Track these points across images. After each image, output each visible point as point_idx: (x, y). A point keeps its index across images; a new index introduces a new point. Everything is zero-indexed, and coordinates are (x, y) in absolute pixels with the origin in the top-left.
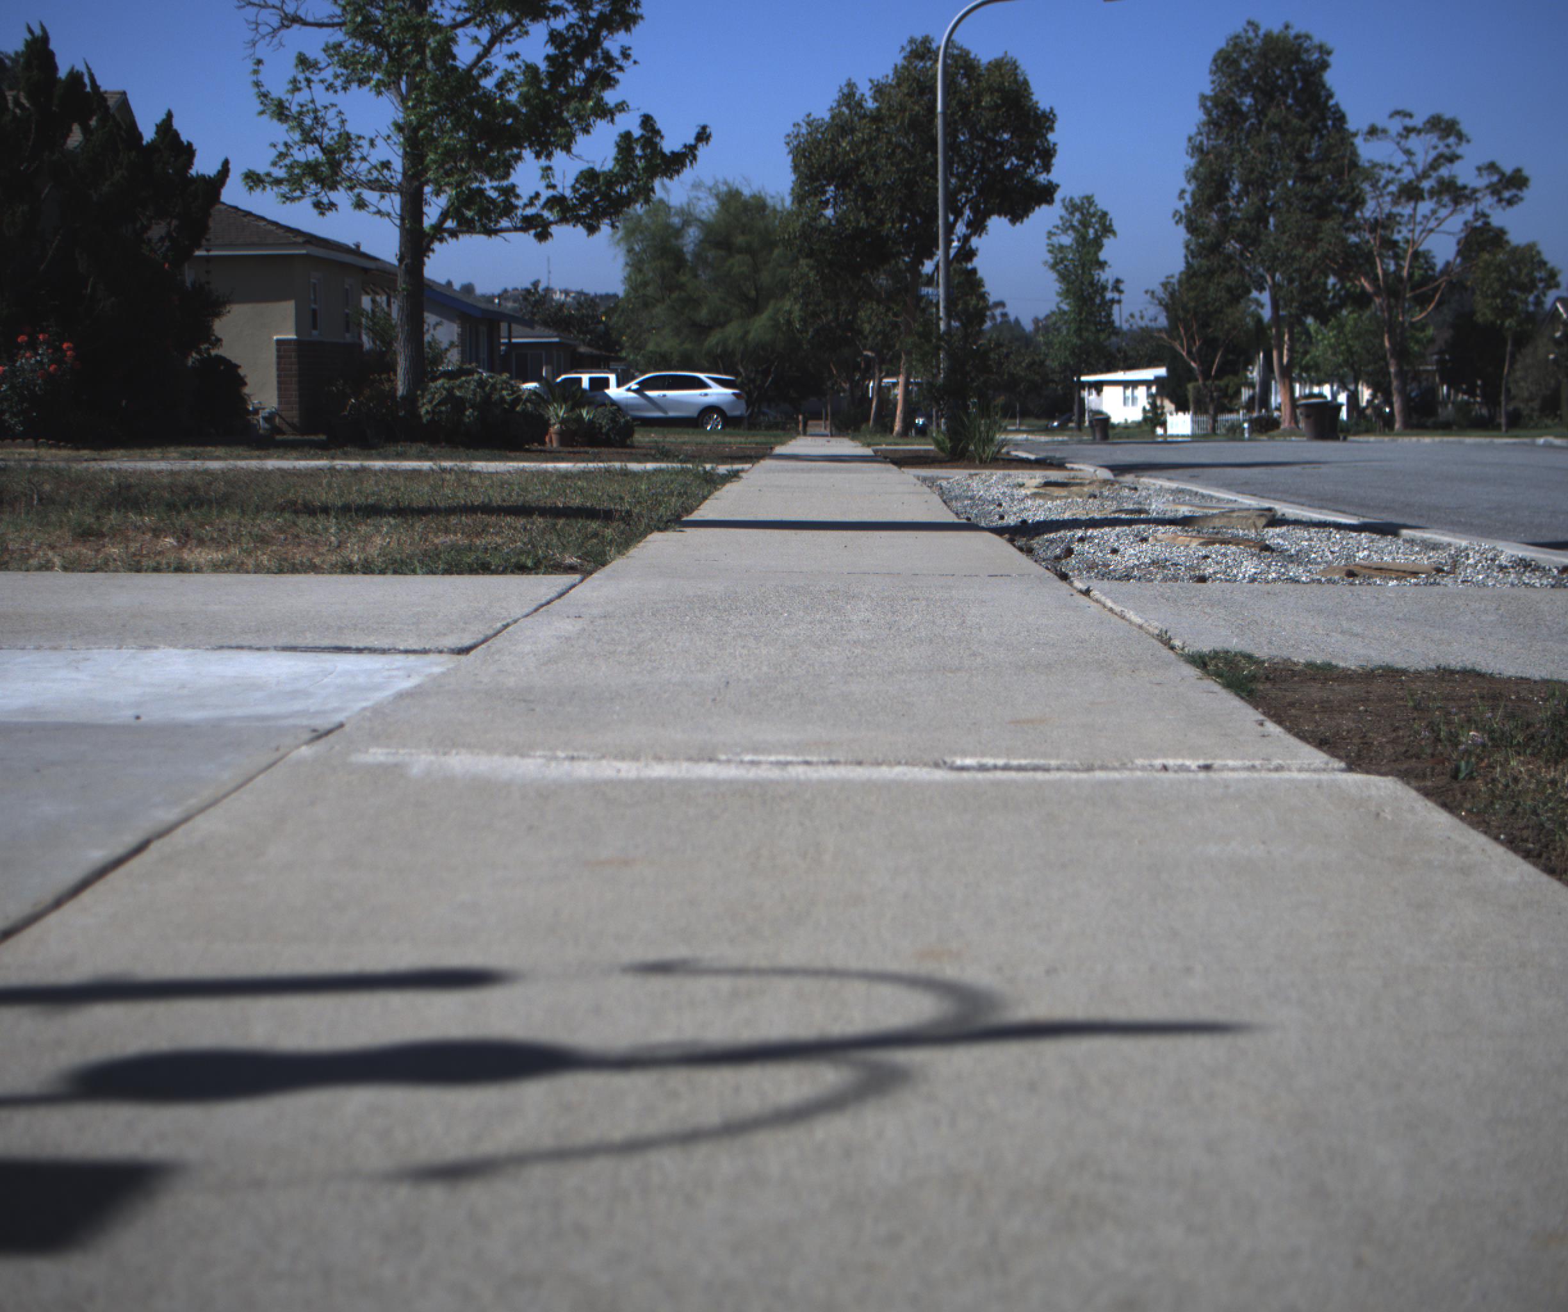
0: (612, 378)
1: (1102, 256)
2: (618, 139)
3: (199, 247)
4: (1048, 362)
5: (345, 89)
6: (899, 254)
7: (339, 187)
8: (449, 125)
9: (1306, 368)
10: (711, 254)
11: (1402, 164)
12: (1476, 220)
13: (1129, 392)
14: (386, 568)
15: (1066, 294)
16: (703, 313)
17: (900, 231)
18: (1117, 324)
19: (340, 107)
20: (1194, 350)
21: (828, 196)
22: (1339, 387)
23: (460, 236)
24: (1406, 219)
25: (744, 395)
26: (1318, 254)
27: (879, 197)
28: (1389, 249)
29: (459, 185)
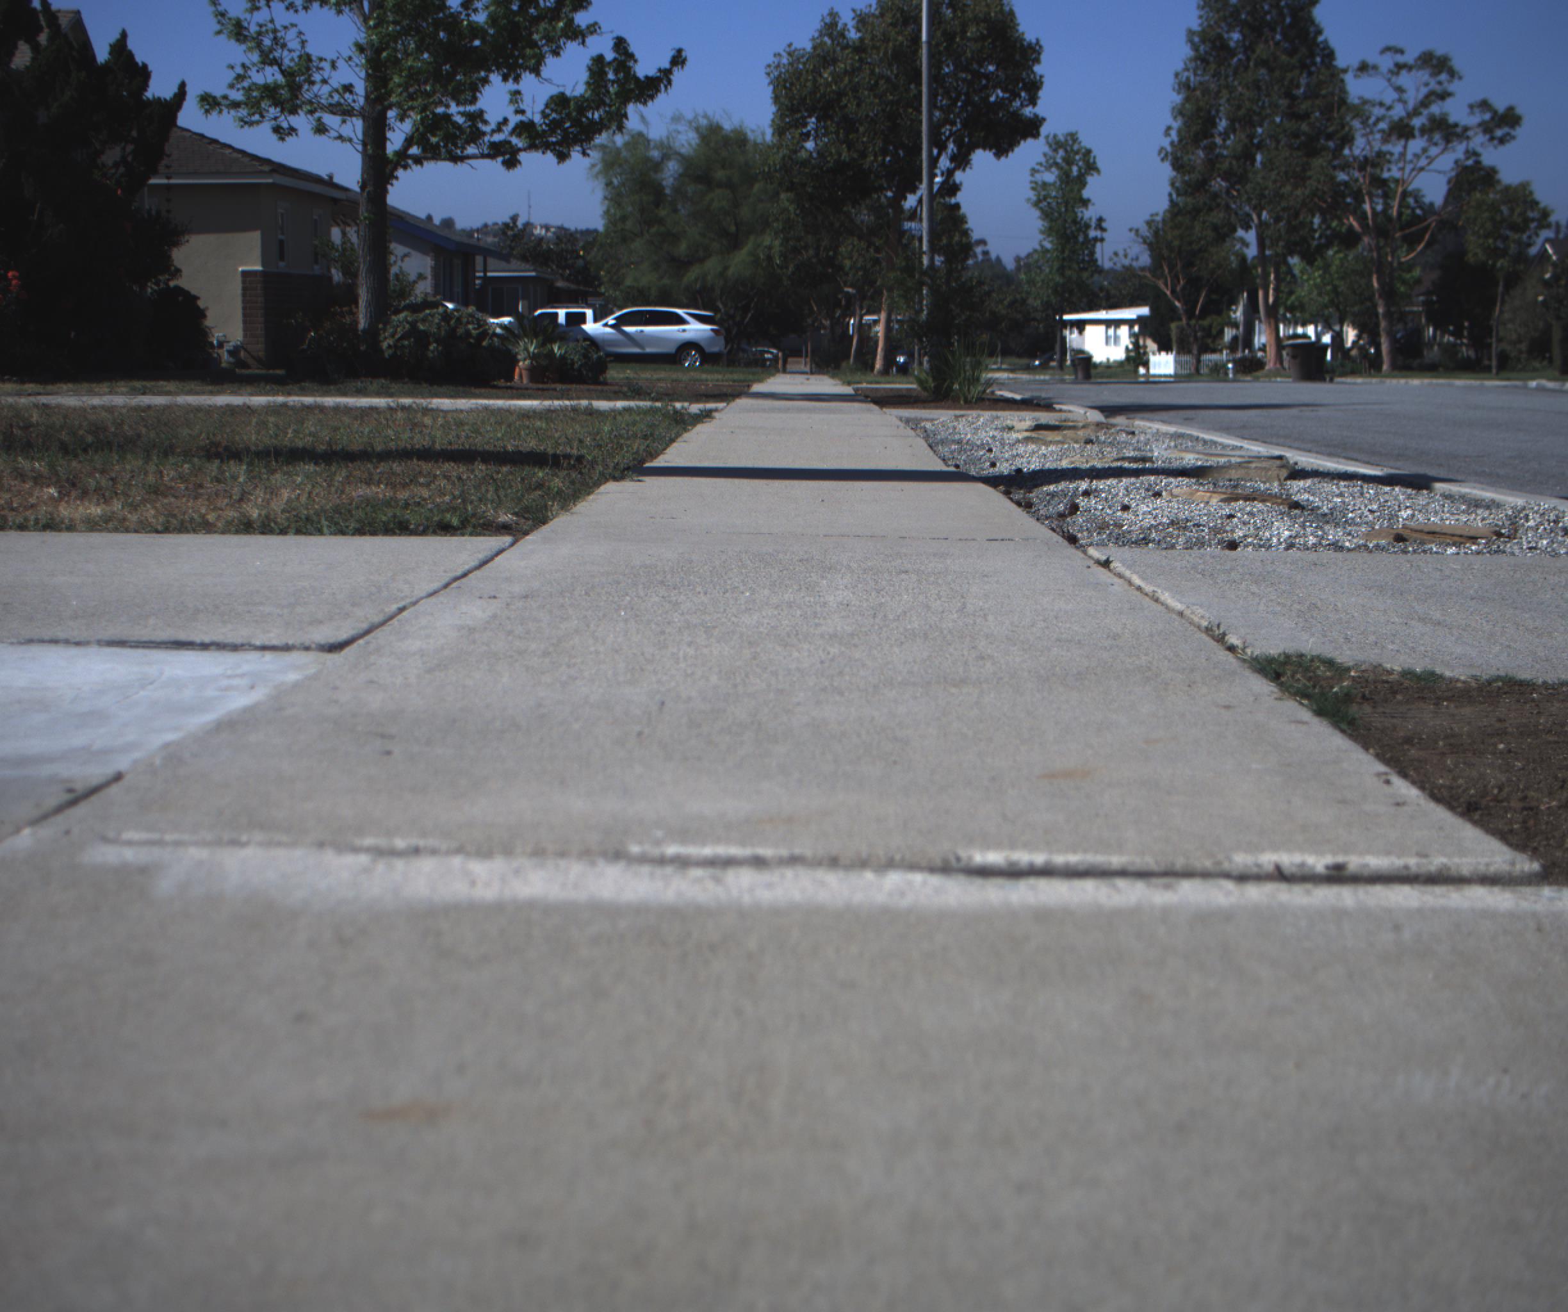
0: (589, 313)
1: (1086, 194)
2: (590, 63)
3: (155, 172)
4: (1030, 301)
5: (306, 8)
6: (881, 189)
7: (300, 111)
8: (413, 46)
9: (1291, 309)
10: (691, 189)
11: (1393, 101)
12: (1467, 158)
13: (1111, 331)
14: (289, 527)
15: (1048, 232)
16: (683, 248)
17: (883, 164)
18: (1100, 263)
19: (301, 28)
20: (1178, 289)
21: (809, 128)
22: (1324, 327)
23: (425, 163)
24: (1396, 156)
25: (723, 331)
26: (1307, 192)
27: (861, 129)
28: (1379, 188)
29: (424, 109)
